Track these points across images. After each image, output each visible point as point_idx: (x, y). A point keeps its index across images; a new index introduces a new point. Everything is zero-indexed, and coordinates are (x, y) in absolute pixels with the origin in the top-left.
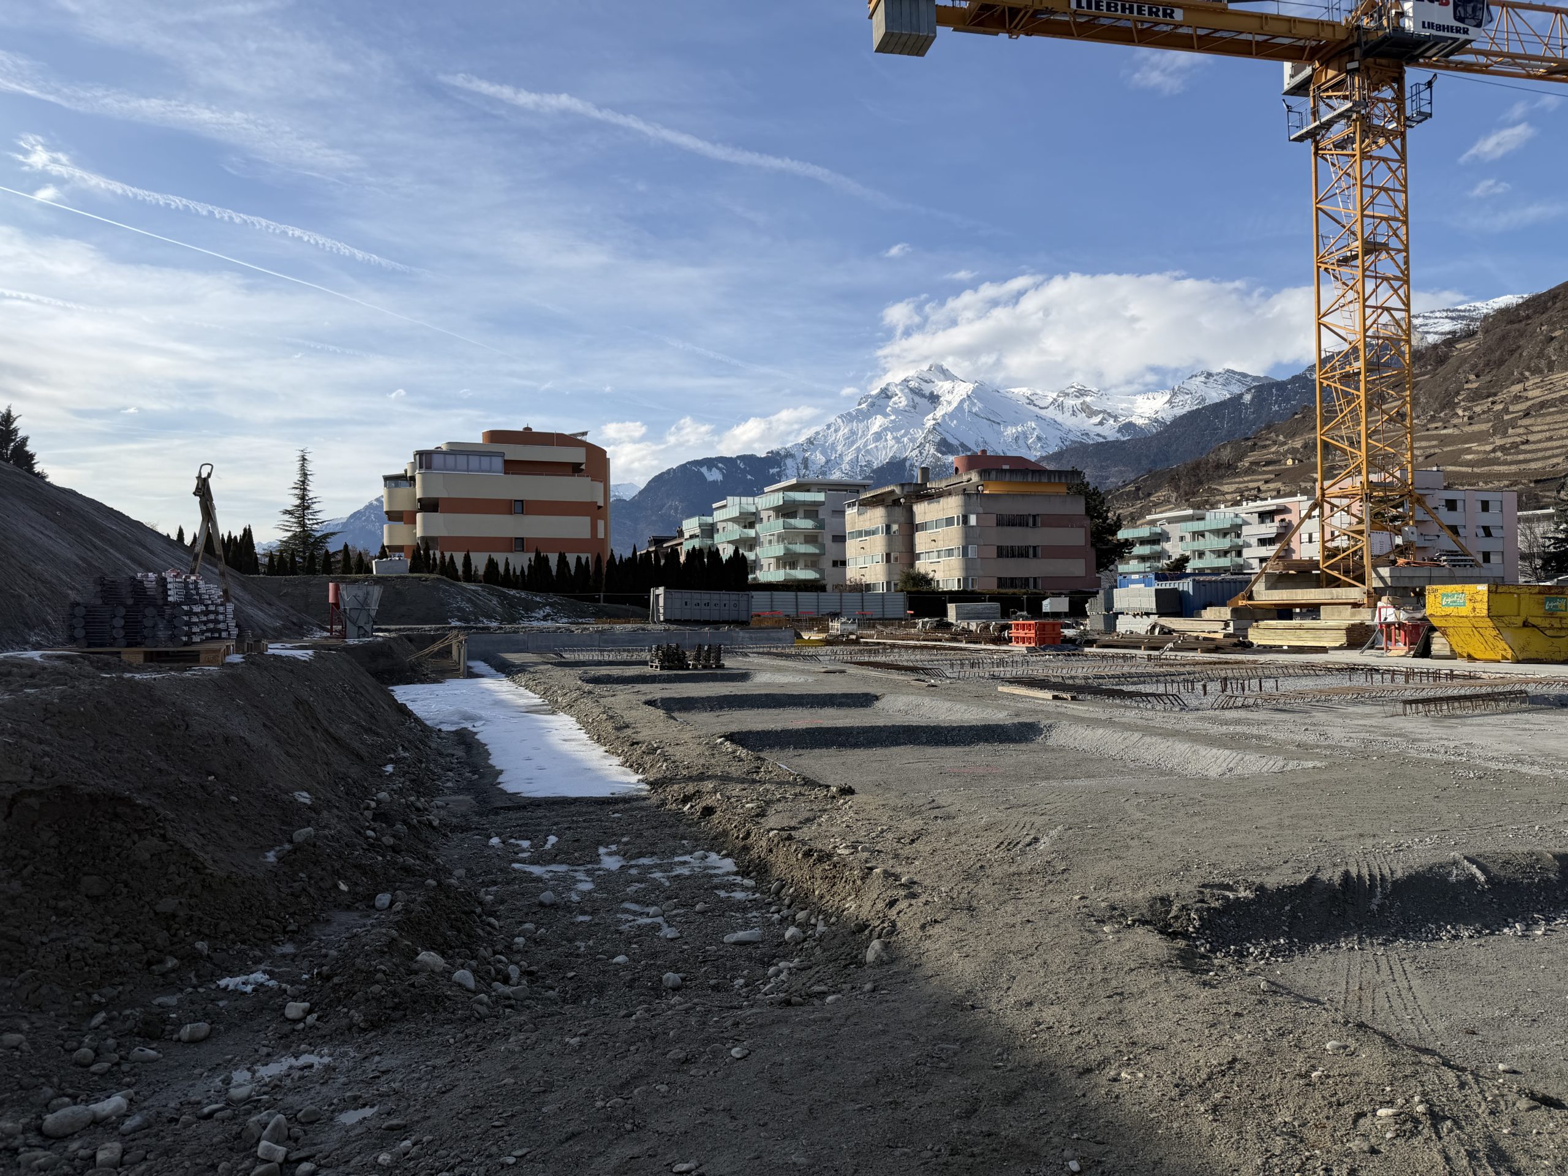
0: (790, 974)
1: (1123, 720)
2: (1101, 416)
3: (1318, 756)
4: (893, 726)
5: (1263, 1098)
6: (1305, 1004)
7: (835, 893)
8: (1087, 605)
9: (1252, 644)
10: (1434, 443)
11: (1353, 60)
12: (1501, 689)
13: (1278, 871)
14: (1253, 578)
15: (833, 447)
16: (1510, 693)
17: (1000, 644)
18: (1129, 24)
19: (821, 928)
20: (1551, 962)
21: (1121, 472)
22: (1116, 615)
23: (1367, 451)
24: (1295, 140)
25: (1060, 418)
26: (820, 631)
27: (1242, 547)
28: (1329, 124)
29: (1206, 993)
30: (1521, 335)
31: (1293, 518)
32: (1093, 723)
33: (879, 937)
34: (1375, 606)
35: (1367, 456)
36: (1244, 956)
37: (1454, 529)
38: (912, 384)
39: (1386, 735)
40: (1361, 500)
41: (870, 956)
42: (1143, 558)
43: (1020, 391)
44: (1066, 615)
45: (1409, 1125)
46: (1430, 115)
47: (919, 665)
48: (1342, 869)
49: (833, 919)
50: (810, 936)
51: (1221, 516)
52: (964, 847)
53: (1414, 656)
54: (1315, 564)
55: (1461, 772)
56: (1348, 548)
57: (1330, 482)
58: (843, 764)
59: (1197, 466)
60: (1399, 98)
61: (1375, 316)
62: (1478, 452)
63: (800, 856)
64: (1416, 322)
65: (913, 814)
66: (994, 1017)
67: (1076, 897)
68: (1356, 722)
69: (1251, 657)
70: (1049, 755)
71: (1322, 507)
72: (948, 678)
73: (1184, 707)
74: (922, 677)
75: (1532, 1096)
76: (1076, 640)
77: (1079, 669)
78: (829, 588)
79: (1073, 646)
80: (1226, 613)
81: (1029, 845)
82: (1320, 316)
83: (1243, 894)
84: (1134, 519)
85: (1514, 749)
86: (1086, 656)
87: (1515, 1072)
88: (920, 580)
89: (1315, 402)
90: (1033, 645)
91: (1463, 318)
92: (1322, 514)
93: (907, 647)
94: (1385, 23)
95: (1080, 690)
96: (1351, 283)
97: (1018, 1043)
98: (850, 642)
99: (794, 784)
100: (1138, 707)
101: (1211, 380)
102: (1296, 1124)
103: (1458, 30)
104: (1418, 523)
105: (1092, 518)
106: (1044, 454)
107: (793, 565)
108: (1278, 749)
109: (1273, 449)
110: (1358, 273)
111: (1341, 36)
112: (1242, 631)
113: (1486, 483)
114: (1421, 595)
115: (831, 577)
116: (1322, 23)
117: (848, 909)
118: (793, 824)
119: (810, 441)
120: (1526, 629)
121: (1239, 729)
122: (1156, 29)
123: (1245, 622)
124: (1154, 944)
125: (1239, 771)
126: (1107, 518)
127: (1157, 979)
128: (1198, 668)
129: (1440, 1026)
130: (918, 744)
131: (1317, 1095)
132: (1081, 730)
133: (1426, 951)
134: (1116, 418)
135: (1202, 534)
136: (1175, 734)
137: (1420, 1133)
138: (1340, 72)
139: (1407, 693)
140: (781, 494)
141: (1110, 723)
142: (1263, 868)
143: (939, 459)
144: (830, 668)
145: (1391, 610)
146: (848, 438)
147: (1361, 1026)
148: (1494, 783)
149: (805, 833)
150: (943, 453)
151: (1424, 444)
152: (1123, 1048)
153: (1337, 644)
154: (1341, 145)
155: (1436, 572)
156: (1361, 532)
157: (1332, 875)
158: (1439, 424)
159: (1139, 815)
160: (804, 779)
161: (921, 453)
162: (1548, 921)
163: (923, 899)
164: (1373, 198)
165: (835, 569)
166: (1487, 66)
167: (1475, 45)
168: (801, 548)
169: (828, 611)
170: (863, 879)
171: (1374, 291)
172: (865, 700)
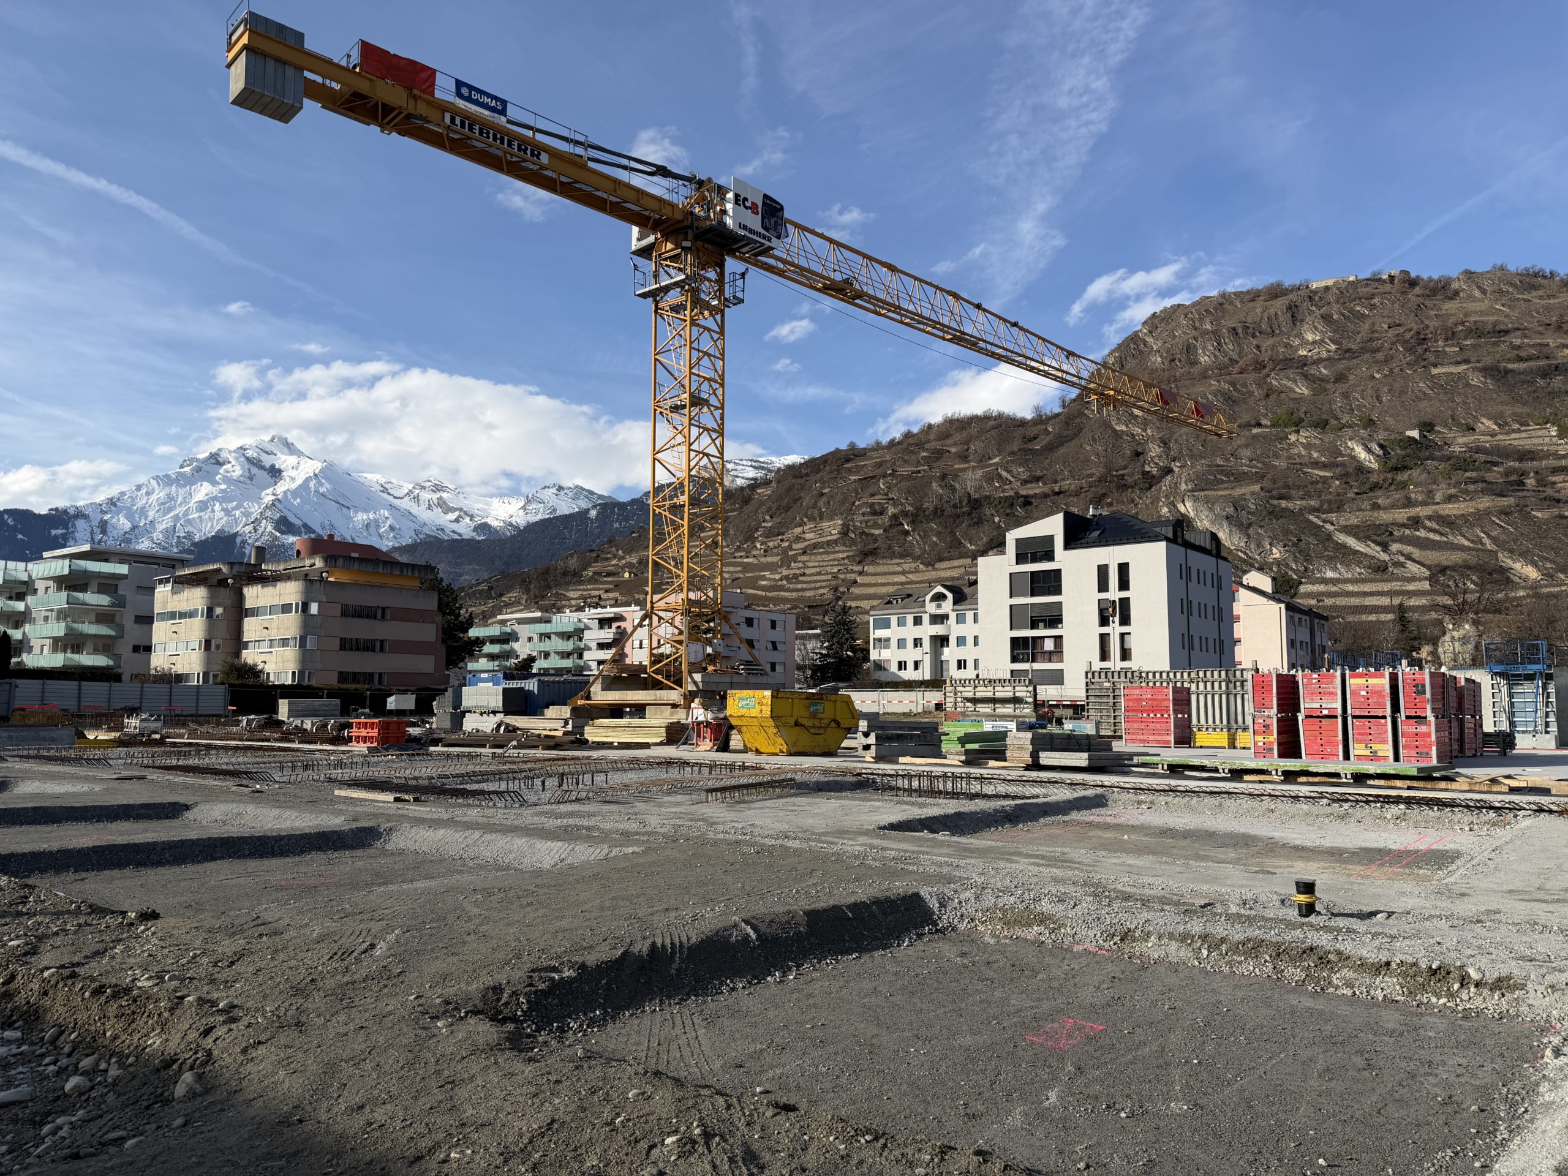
0: (73, 1128)
1: (466, 819)
2: (457, 513)
3: (637, 843)
4: (209, 839)
5: (575, 1150)
6: (614, 1064)
7: (134, 1031)
8: (434, 703)
9: (587, 741)
10: (739, 569)
11: (686, 240)
12: (777, 778)
13: (597, 949)
14: (592, 679)
15: (143, 512)
16: (784, 780)
17: (338, 745)
18: (500, 153)
19: (114, 1072)
20: (798, 1000)
21: (475, 571)
22: (463, 714)
23: (688, 572)
24: (639, 295)
25: (415, 510)
26: (110, 729)
27: (584, 649)
28: (666, 289)
29: (530, 1069)
30: (802, 488)
31: (627, 626)
32: (435, 823)
33: (191, 1068)
34: (689, 707)
35: (688, 577)
36: (565, 1032)
37: (750, 643)
38: (250, 453)
39: (691, 820)
40: (682, 614)
41: (180, 1090)
42: (492, 657)
43: (373, 478)
44: (412, 713)
45: (688, 1147)
46: (743, 301)
47: (243, 768)
48: (649, 941)
49: (131, 1060)
50: (100, 1083)
51: (566, 620)
52: (293, 963)
53: (717, 751)
54: (642, 668)
55: (745, 849)
56: (670, 655)
57: (660, 596)
58: (142, 886)
59: (546, 572)
60: (721, 281)
61: (697, 459)
62: (769, 580)
63: (87, 994)
64: (729, 466)
65: (234, 934)
66: (324, 1126)
67: (412, 998)
68: (669, 810)
69: (585, 753)
70: (389, 860)
71: (651, 619)
72: (276, 782)
73: (524, 803)
74: (244, 782)
75: (777, 1105)
76: (421, 739)
77: (423, 770)
78: (126, 677)
79: (418, 746)
80: (566, 711)
81: (364, 952)
82: (655, 452)
83: (568, 973)
84: (485, 618)
85: (784, 827)
86: (431, 755)
87: (768, 1092)
88: (246, 672)
89: (648, 524)
90: (375, 744)
91: (762, 468)
92: (650, 625)
93: (227, 748)
94: (712, 215)
95: (422, 791)
96: (680, 428)
97: (348, 1147)
98: (151, 743)
99: (78, 912)
100: (480, 806)
101: (562, 493)
102: (601, 1165)
103: (764, 238)
104: (725, 636)
105: (444, 614)
106: (397, 545)
107: (77, 649)
108: (605, 837)
109: (614, 562)
110: (686, 420)
111: (678, 216)
112: (579, 729)
113: (775, 605)
114: (724, 698)
115: (129, 664)
116: (664, 201)
117: (151, 1045)
118: (76, 959)
119: (112, 502)
120: (797, 729)
121: (572, 821)
122: (524, 164)
123: (582, 721)
124: (484, 1030)
125: (569, 861)
126: (459, 615)
127: (487, 1063)
128: (538, 765)
129: (717, 1065)
130: (239, 857)
131: (620, 1137)
132: (422, 832)
133: (711, 1004)
134: (472, 517)
135: (548, 636)
136: (513, 830)
137: (696, 1151)
138: (677, 246)
139: (710, 783)
140: (67, 562)
141: (451, 823)
142: (585, 948)
143: (277, 538)
144: (125, 773)
145: (701, 711)
146: (164, 504)
147: (657, 1073)
148: (768, 856)
149: (94, 968)
150: (282, 533)
151: (731, 569)
152: (453, 1131)
153: (658, 741)
154: (677, 309)
155: (736, 679)
156: (680, 642)
157: (641, 947)
158: (743, 554)
159: (476, 911)
160: (90, 906)
161: (256, 530)
162: (798, 967)
163: (245, 1021)
164: (699, 359)
165: (136, 655)
166: (784, 272)
167: (775, 252)
168: (90, 628)
169: (123, 705)
170: (172, 1010)
171: (698, 438)
172: (173, 811)
